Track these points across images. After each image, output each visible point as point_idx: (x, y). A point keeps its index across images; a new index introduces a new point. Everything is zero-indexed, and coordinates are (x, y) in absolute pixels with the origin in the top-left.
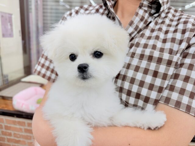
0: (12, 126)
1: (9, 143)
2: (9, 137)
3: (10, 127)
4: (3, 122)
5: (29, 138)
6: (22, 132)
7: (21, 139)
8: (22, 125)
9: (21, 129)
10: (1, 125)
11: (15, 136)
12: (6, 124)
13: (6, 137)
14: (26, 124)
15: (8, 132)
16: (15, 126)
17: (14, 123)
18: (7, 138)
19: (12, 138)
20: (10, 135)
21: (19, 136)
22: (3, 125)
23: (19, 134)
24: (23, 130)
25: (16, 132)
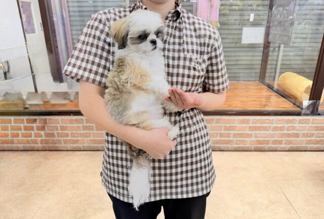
0: (69, 125)
1: (65, 145)
2: (65, 138)
3: (66, 127)
4: (58, 123)
5: (88, 135)
6: (81, 130)
7: (80, 138)
8: (80, 123)
9: (79, 127)
10: (57, 126)
11: (72, 137)
12: (62, 125)
13: (62, 139)
14: (85, 121)
15: (65, 133)
16: (72, 125)
17: (71, 121)
18: (64, 140)
19: (69, 138)
20: (67, 135)
21: (76, 135)
22: (59, 126)
23: (77, 133)
24: (81, 128)
25: (73, 132)
